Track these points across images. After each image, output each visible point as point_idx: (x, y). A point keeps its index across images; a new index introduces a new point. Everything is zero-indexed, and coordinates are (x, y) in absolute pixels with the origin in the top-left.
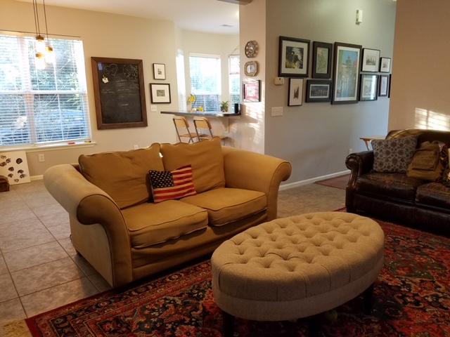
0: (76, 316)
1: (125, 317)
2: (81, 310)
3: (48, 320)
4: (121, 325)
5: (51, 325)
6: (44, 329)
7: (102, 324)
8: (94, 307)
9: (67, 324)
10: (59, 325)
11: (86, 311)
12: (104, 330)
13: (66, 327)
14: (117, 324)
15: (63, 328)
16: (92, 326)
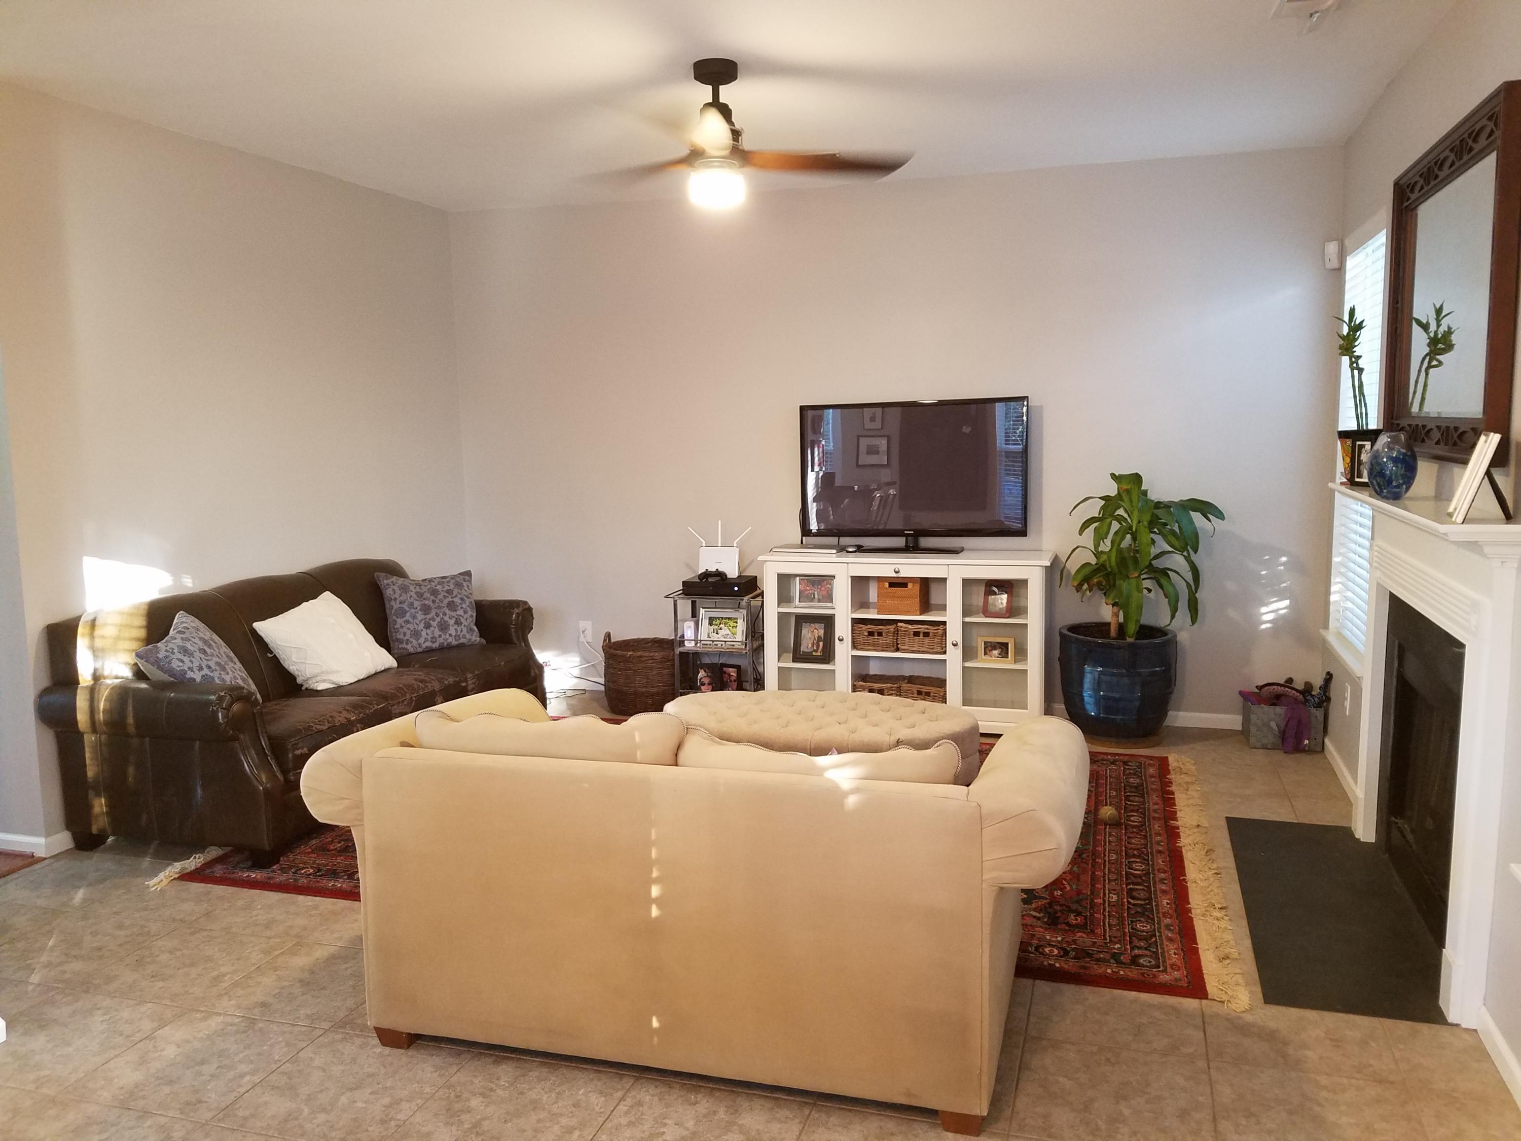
0: (1114, 956)
1: (1039, 918)
2: (1098, 960)
3: (1165, 971)
4: (1056, 913)
5: (1164, 962)
6: (1178, 963)
7: (1083, 927)
8: (1073, 954)
9: (1136, 951)
10: (1151, 957)
11: (1089, 955)
12: (1085, 919)
13: (1139, 948)
14: (1058, 918)
15: (1146, 949)
16: (1099, 931)
